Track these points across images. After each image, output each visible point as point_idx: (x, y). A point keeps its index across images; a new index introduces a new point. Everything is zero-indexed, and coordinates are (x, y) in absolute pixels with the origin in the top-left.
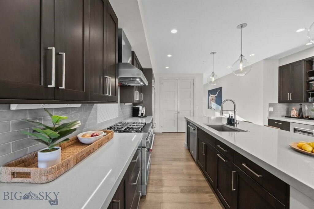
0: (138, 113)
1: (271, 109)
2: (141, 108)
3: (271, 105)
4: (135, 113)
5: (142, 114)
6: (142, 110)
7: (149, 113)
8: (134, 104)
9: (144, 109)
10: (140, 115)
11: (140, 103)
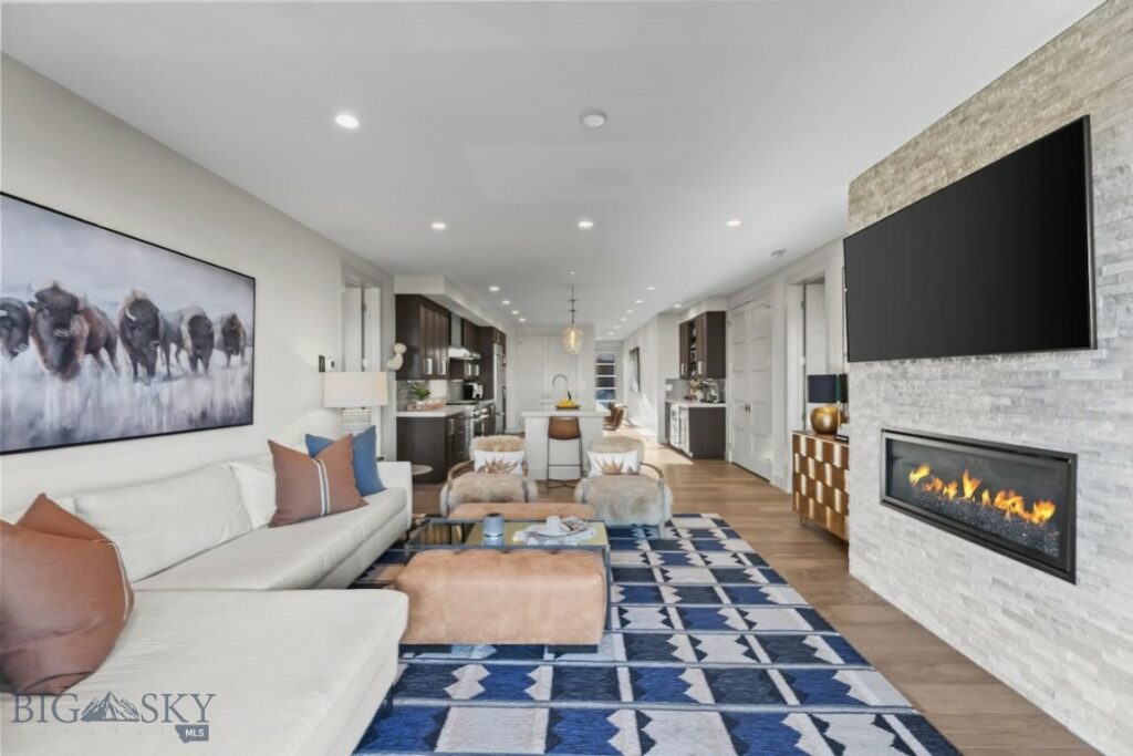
0: (472, 394)
1: (669, 388)
2: (475, 386)
3: (669, 381)
4: (467, 393)
5: (478, 396)
6: (478, 389)
7: (488, 394)
8: (467, 381)
9: (481, 387)
10: (474, 396)
11: (474, 379)
